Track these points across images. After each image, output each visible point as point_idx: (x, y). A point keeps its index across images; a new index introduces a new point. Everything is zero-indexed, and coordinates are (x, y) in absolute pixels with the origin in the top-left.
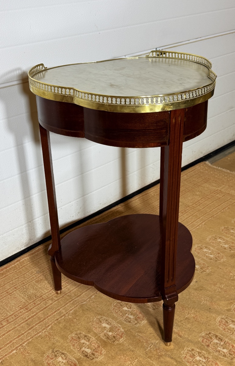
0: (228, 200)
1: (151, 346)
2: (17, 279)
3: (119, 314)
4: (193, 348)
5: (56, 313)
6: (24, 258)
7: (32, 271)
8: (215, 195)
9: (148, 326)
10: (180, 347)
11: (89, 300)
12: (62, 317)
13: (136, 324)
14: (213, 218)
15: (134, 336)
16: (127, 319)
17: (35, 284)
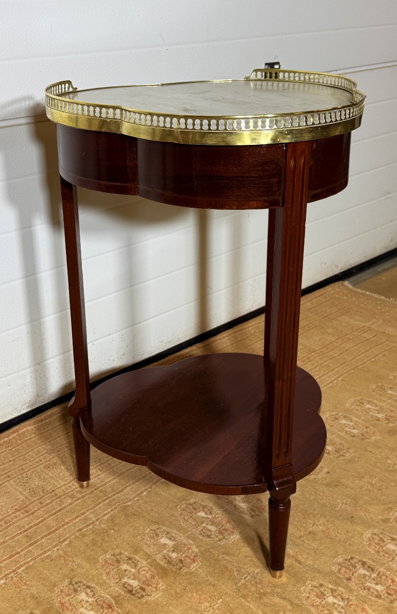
0: (383, 343)
1: (247, 576)
2: (12, 462)
3: (191, 523)
4: (322, 582)
5: (79, 518)
6: (25, 427)
7: (39, 449)
8: (361, 335)
9: (242, 544)
10: (299, 579)
11: (137, 498)
12: (90, 525)
13: (220, 540)
14: (357, 370)
15: (217, 560)
16: (204, 531)
17: (43, 471)
